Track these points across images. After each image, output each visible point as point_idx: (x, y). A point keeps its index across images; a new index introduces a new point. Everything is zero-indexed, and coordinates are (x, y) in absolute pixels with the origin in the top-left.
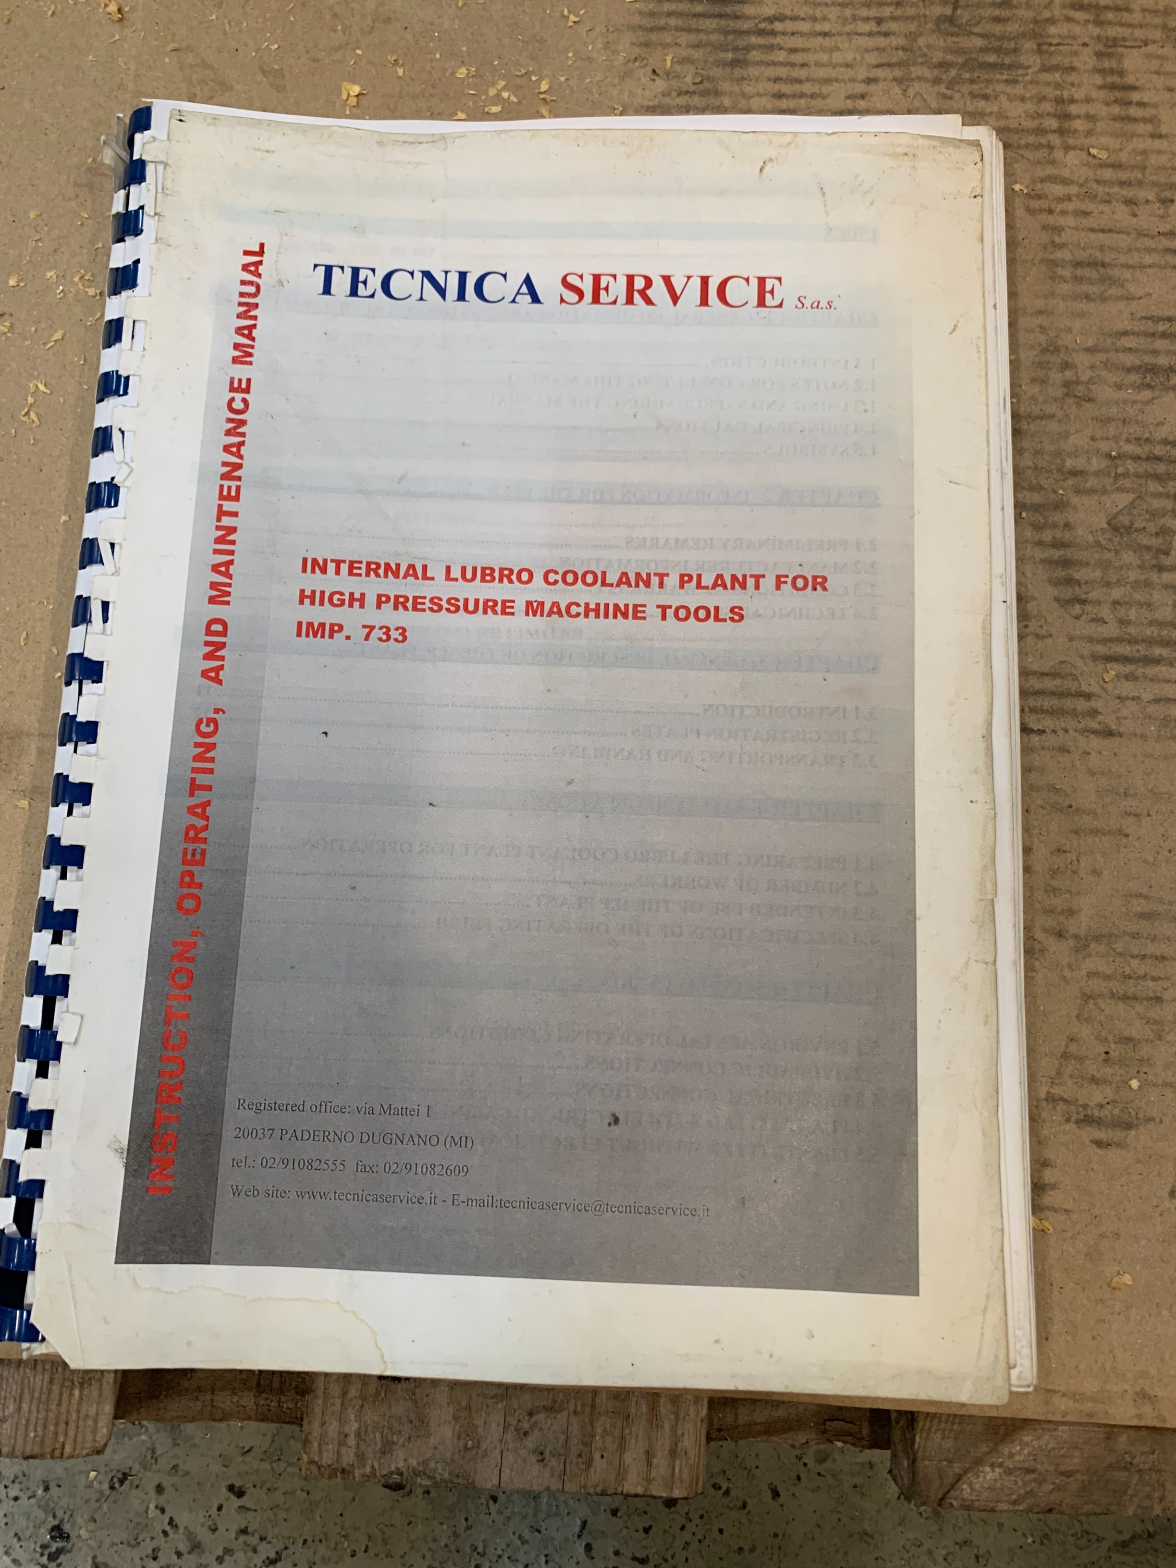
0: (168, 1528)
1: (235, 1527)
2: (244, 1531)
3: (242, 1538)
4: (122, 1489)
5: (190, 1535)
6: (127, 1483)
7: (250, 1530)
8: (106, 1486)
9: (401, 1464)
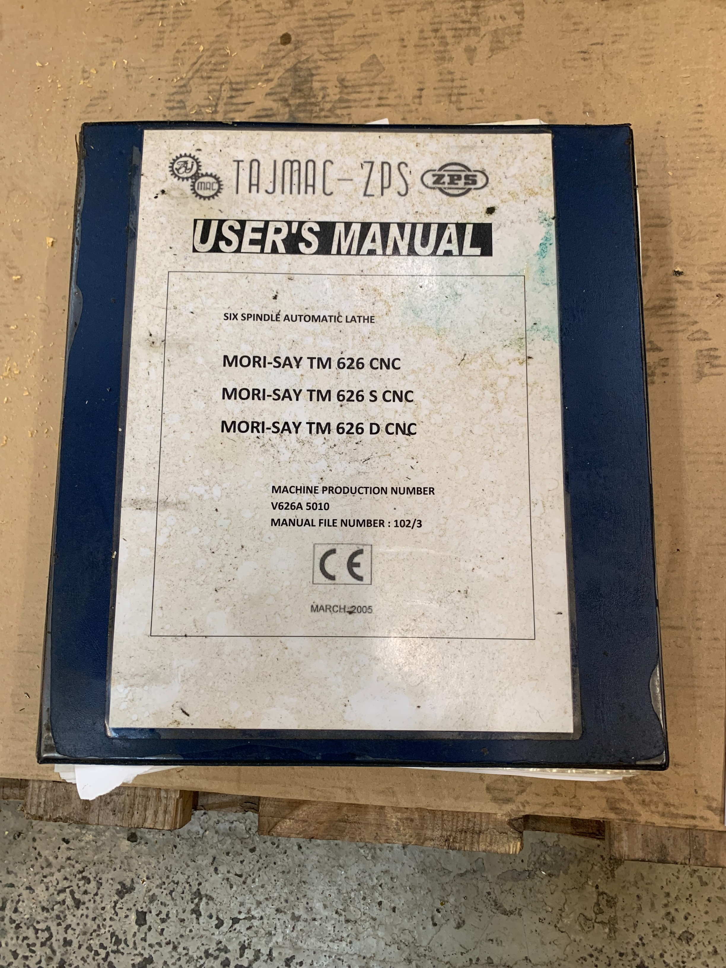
0: (38, 857)
1: (65, 857)
2: (69, 859)
3: (69, 862)
4: (18, 839)
5: (47, 860)
6: (21, 837)
7: (72, 858)
8: (12, 837)
9: (60, 815)
